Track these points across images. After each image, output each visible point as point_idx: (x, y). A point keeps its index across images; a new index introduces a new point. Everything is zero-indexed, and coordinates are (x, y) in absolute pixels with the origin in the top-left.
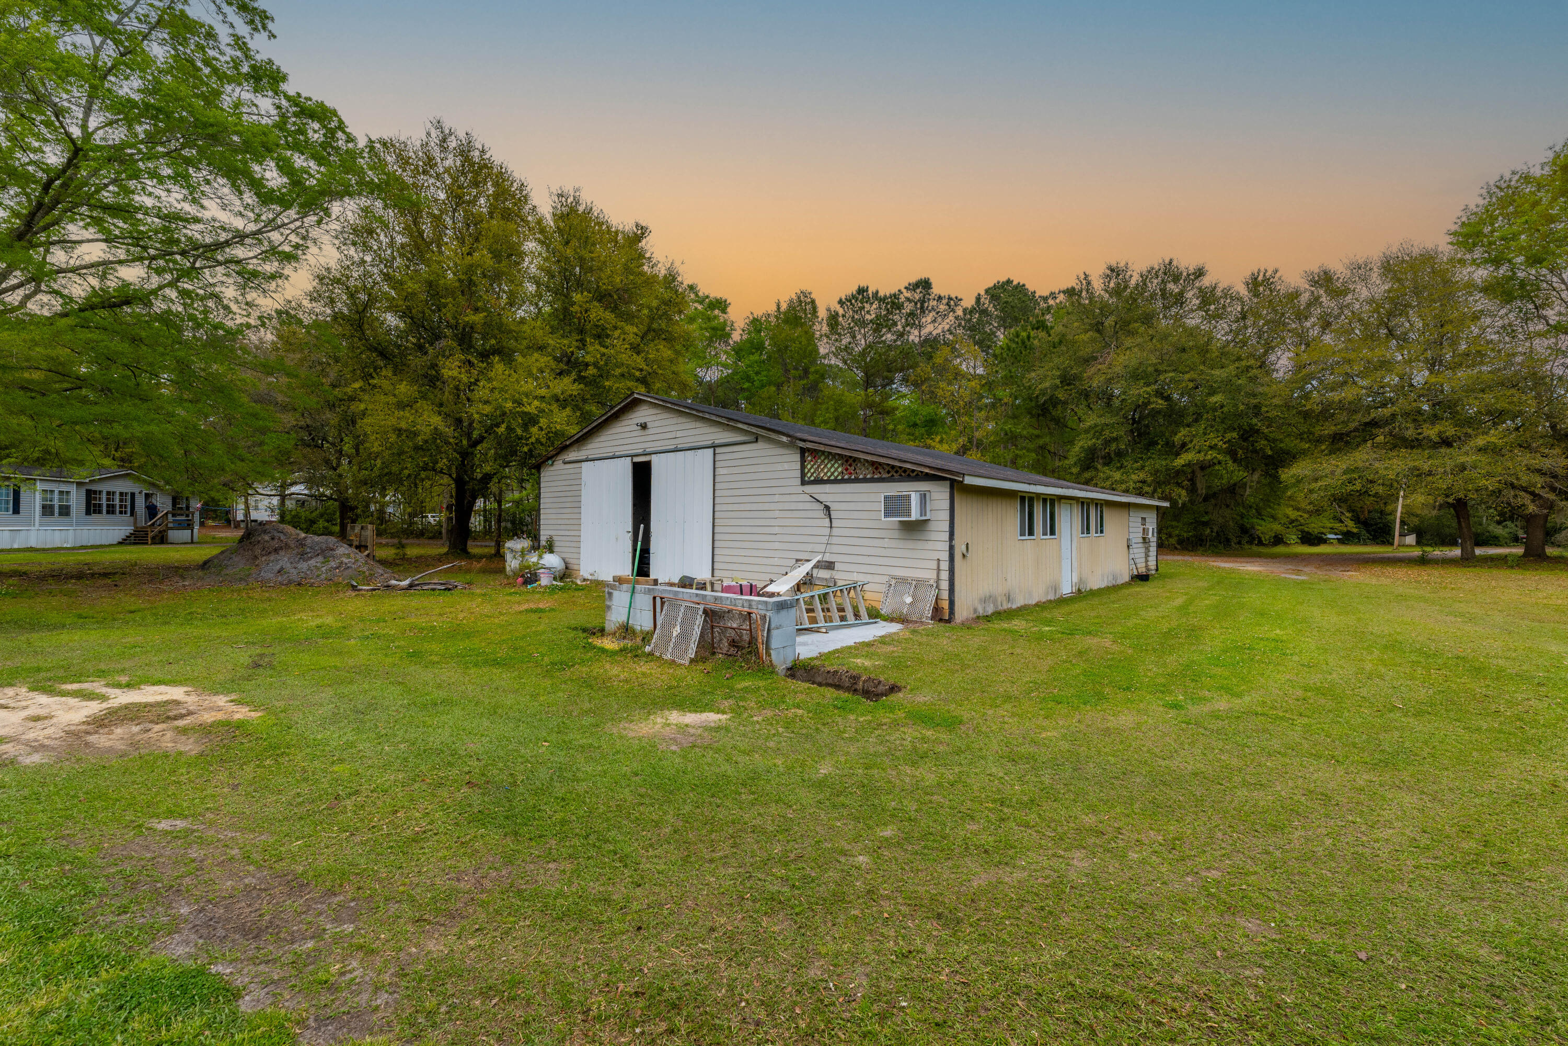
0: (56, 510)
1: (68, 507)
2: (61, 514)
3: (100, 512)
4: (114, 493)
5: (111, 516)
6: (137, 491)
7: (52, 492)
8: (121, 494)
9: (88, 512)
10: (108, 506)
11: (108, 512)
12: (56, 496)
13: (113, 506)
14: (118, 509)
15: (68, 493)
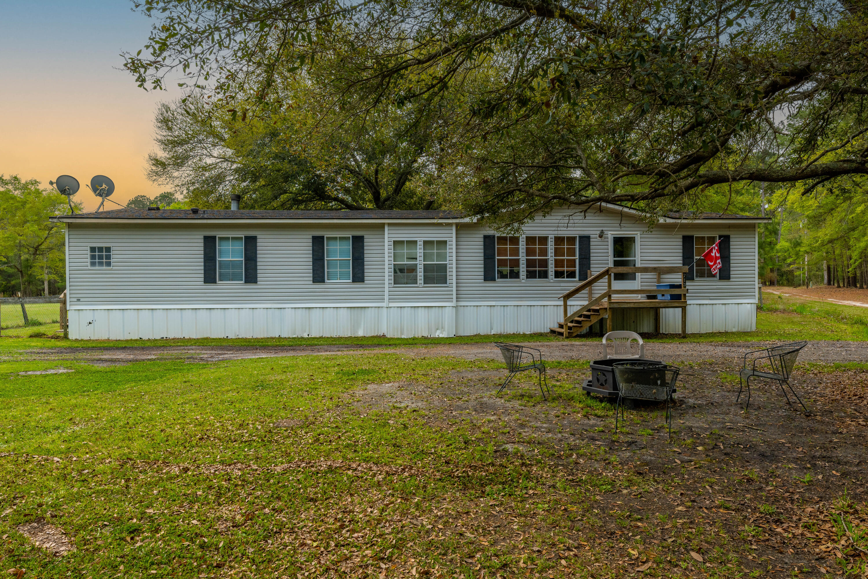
0: (420, 274)
1: (443, 268)
2: (427, 280)
3: (515, 275)
4: (544, 240)
5: (537, 282)
6: (593, 232)
7: (413, 243)
8: (559, 240)
9: (489, 277)
10: (530, 263)
11: (531, 275)
12: (420, 251)
13: (544, 263)
14: (551, 269)
15: (443, 244)
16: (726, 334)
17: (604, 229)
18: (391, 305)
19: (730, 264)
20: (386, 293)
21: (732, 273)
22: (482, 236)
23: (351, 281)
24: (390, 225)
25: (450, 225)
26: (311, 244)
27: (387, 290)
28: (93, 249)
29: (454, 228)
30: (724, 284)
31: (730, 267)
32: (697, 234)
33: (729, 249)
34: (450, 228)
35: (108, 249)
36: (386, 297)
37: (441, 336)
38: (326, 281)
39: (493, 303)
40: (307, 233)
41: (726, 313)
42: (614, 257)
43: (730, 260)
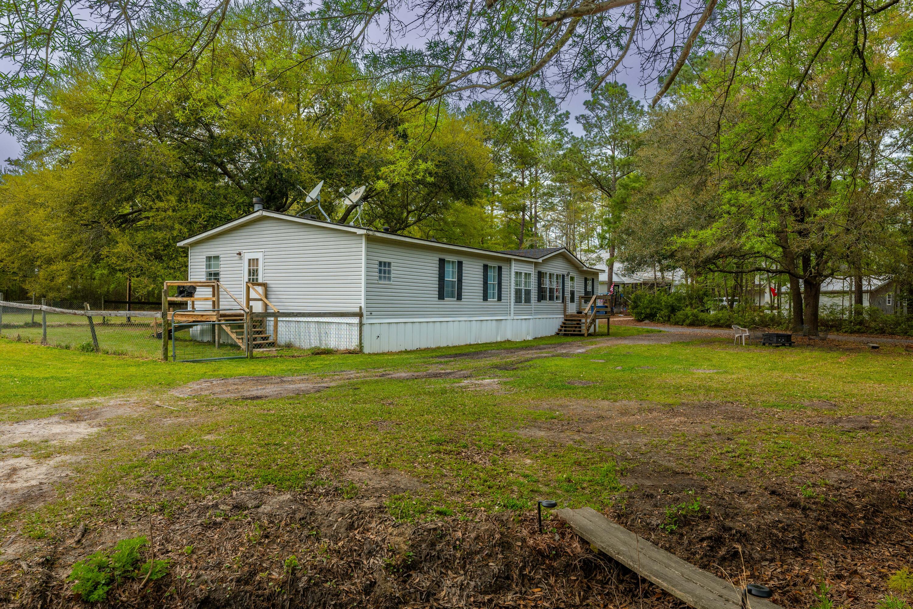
0: (523, 296)
6: (565, 273)
7: (521, 274)
12: (523, 280)
17: (568, 271)
18: (516, 318)
20: (512, 309)
23: (496, 300)
24: (515, 260)
25: (531, 262)
26: (483, 271)
27: (512, 306)
28: (380, 263)
32: (587, 277)
34: (532, 265)
35: (389, 264)
36: (512, 312)
37: (529, 339)
38: (488, 299)
39: (540, 317)
42: (570, 288)
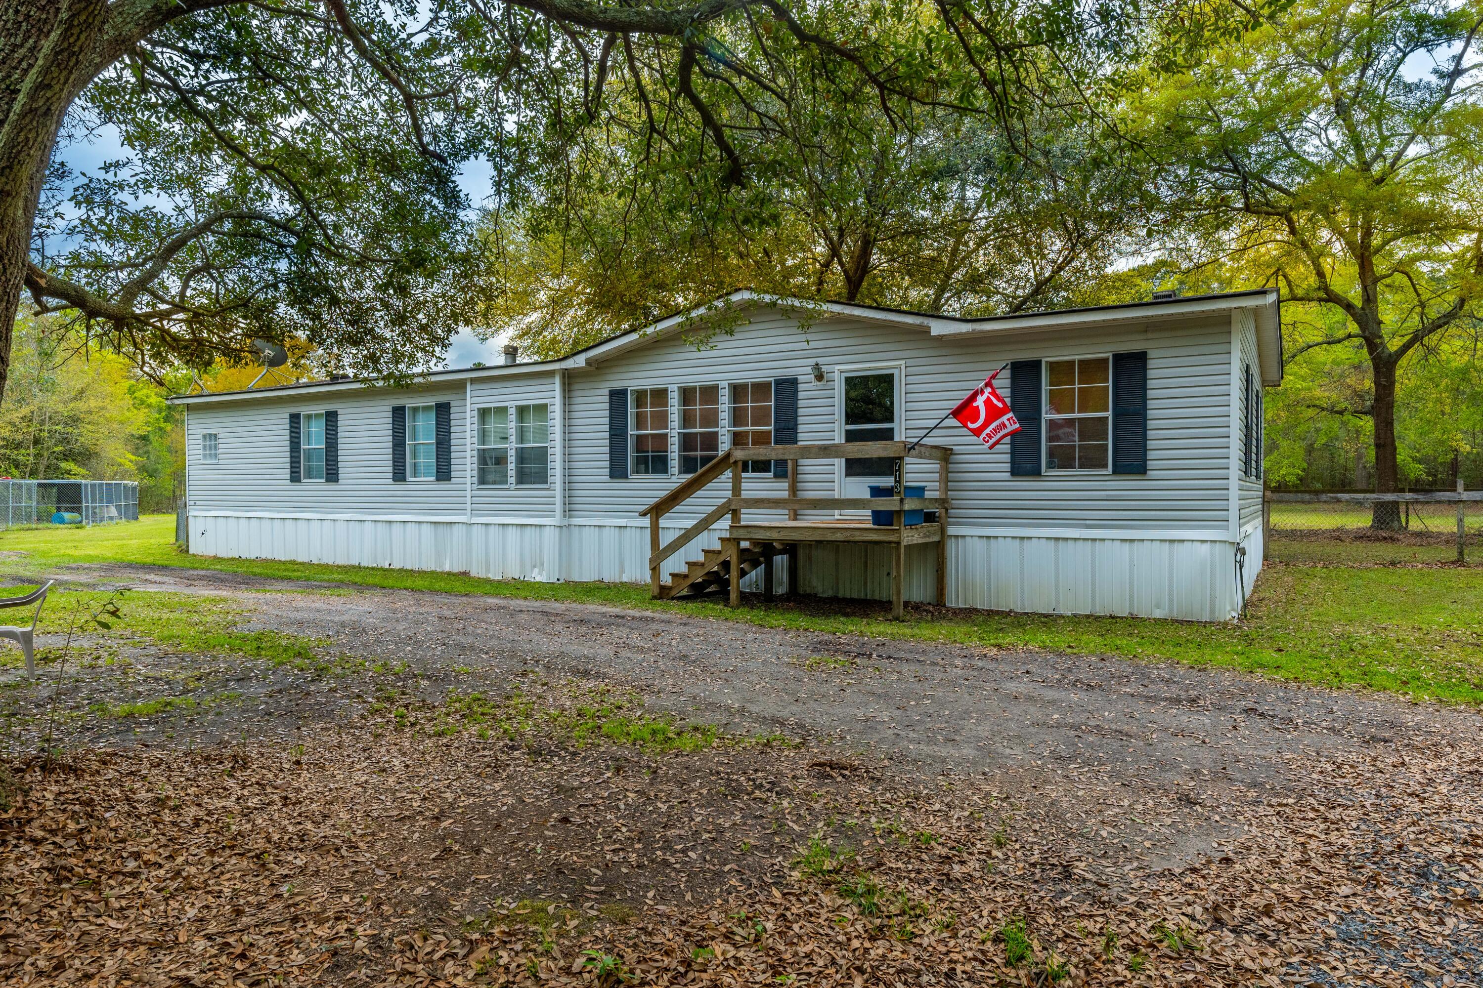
0: (512, 467)
1: (542, 455)
2: (520, 477)
3: (660, 466)
4: (710, 393)
6: (802, 371)
7: (502, 412)
8: (737, 391)
9: (617, 470)
10: (687, 442)
11: (687, 465)
12: (511, 425)
13: (711, 441)
16: (1133, 622)
17: (820, 361)
18: (479, 520)
19: (1145, 430)
20: (468, 500)
21: (1151, 455)
22: (607, 392)
23: (434, 477)
24: (473, 381)
25: (551, 373)
26: (390, 420)
27: (469, 493)
28: (205, 436)
29: (557, 380)
30: (1128, 484)
31: (1145, 439)
32: (1049, 356)
33: (1144, 389)
34: (549, 381)
35: (216, 436)
36: (468, 506)
37: (538, 579)
38: (410, 478)
39: (622, 522)
40: (387, 402)
41: (1132, 565)
42: (847, 423)
43: (1145, 419)
